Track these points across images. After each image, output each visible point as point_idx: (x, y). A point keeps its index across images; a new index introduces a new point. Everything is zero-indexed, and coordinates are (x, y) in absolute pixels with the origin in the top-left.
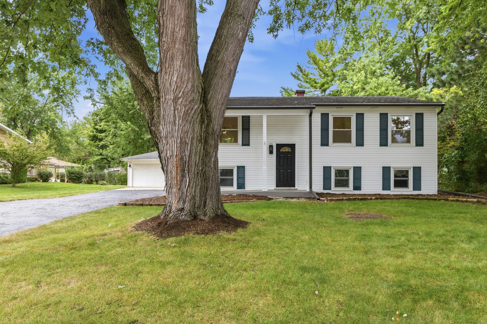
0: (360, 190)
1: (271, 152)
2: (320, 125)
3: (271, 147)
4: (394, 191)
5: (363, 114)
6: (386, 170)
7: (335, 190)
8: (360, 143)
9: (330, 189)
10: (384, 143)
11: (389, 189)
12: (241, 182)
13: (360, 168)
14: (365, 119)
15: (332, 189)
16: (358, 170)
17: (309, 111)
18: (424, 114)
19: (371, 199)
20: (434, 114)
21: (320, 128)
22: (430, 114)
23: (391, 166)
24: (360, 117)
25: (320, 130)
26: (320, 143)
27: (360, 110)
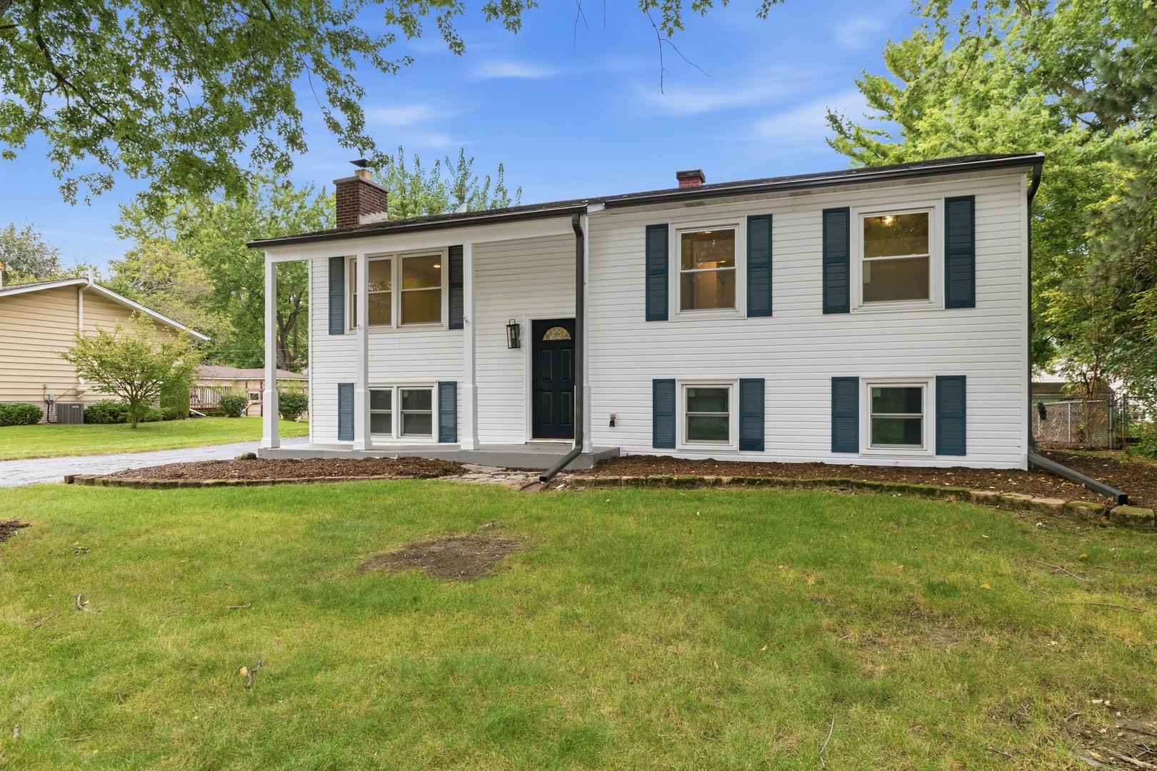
0: (762, 449)
1: (515, 344)
2: (644, 261)
3: (514, 328)
4: (869, 454)
5: (769, 218)
6: (844, 390)
7: (686, 449)
8: (761, 306)
9: (672, 445)
10: (836, 302)
11: (854, 448)
12: (448, 422)
13: (761, 382)
14: (774, 231)
15: (678, 446)
16: (753, 390)
17: (568, 220)
18: (977, 199)
19: (717, 483)
20: (1016, 195)
21: (644, 268)
22: (1000, 196)
23: (861, 375)
24: (761, 227)
25: (644, 274)
26: (644, 313)
27: (758, 206)
